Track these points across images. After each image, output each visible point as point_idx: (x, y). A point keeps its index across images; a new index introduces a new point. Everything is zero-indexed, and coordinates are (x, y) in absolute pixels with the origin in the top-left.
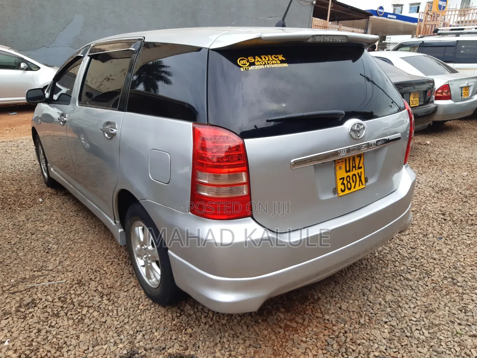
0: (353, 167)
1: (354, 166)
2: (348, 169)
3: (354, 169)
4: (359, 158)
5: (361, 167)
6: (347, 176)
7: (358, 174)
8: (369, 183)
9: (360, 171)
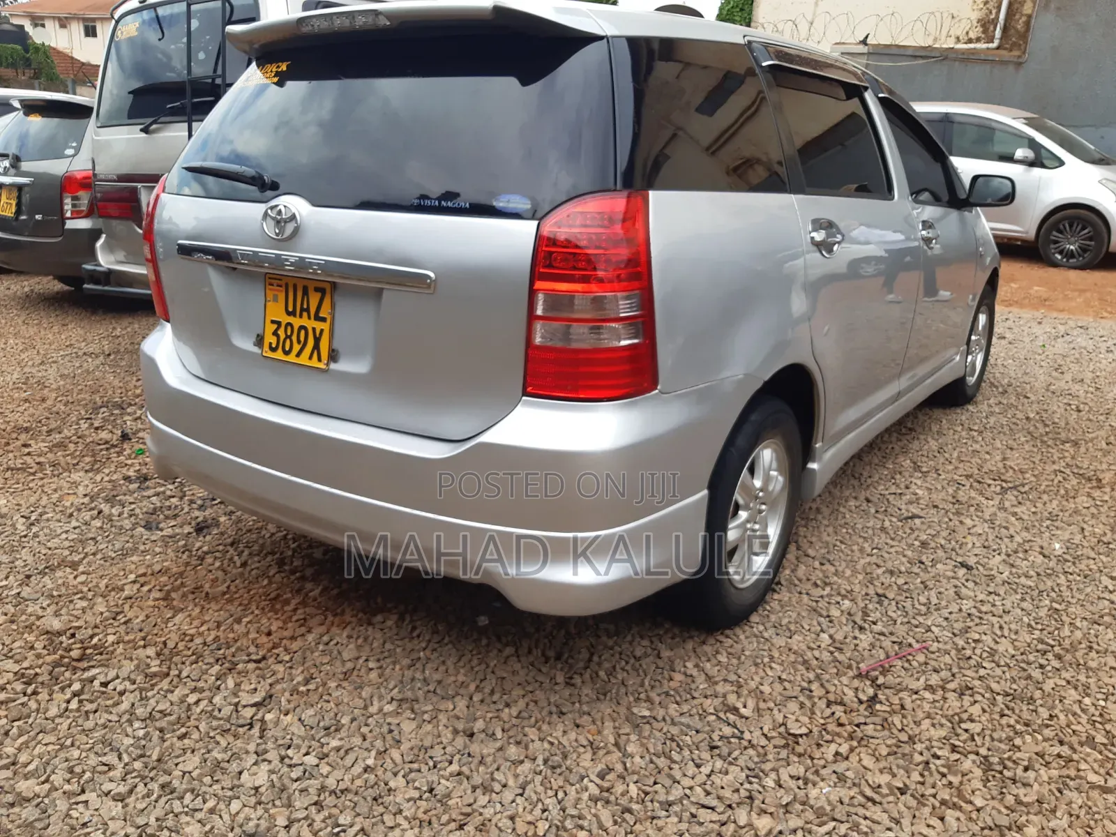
0: (302, 310)
1: (305, 306)
2: (290, 309)
3: (305, 314)
4: (319, 295)
5: (324, 320)
6: (289, 324)
7: (314, 329)
8: (340, 366)
9: (319, 326)
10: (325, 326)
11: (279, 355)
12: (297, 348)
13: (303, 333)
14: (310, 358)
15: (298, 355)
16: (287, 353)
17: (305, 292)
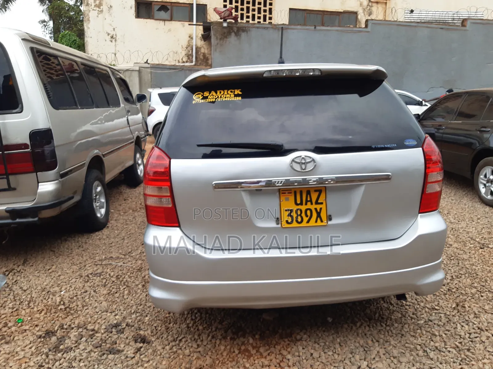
0: (307, 201)
1: (309, 199)
2: (299, 202)
3: (309, 203)
4: (317, 194)
5: (322, 203)
6: (298, 209)
7: (316, 209)
8: (334, 222)
9: (318, 207)
10: (323, 206)
11: (295, 224)
12: (306, 220)
13: (308, 212)
14: (316, 221)
15: (308, 222)
16: (300, 223)
17: (308, 193)
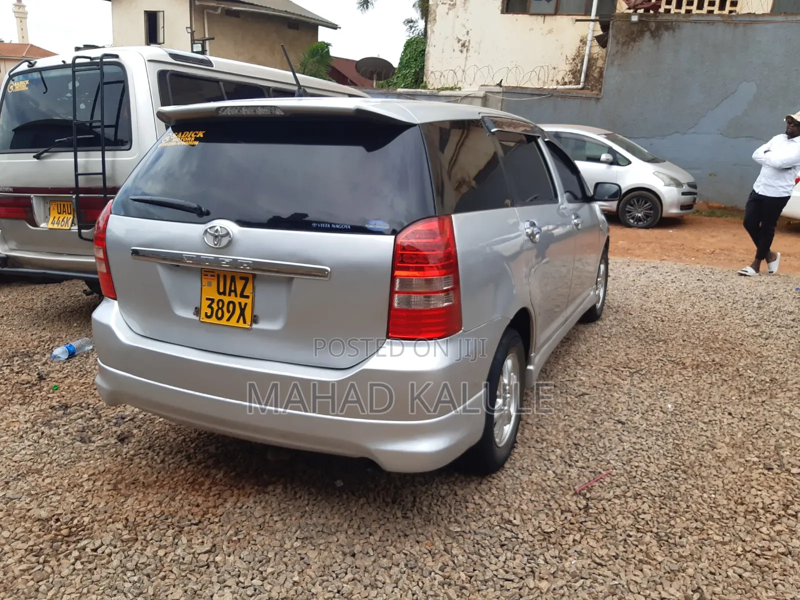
0: (230, 291)
1: (233, 289)
2: (221, 291)
3: (233, 294)
4: (244, 282)
5: (247, 297)
6: (220, 300)
7: (240, 303)
8: (261, 326)
9: (243, 301)
10: (249, 301)
11: (214, 320)
12: (227, 315)
13: (231, 306)
14: (238, 321)
15: (228, 320)
16: (220, 319)
17: (233, 280)
